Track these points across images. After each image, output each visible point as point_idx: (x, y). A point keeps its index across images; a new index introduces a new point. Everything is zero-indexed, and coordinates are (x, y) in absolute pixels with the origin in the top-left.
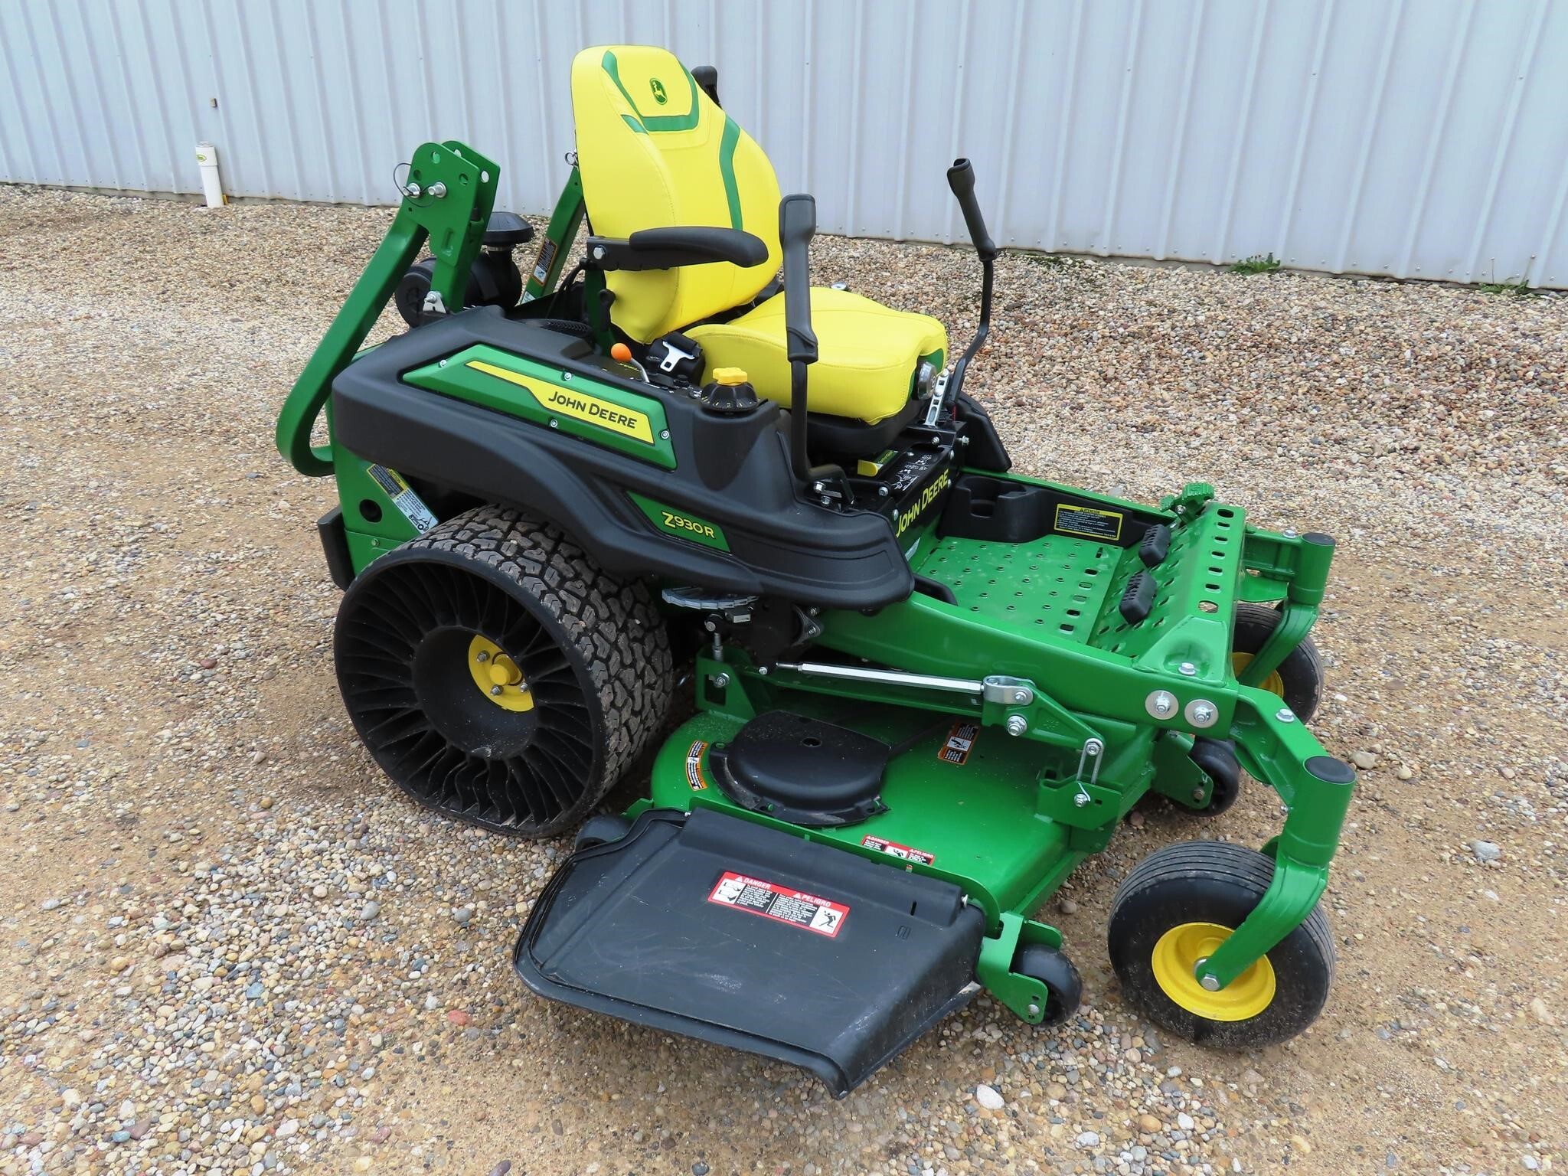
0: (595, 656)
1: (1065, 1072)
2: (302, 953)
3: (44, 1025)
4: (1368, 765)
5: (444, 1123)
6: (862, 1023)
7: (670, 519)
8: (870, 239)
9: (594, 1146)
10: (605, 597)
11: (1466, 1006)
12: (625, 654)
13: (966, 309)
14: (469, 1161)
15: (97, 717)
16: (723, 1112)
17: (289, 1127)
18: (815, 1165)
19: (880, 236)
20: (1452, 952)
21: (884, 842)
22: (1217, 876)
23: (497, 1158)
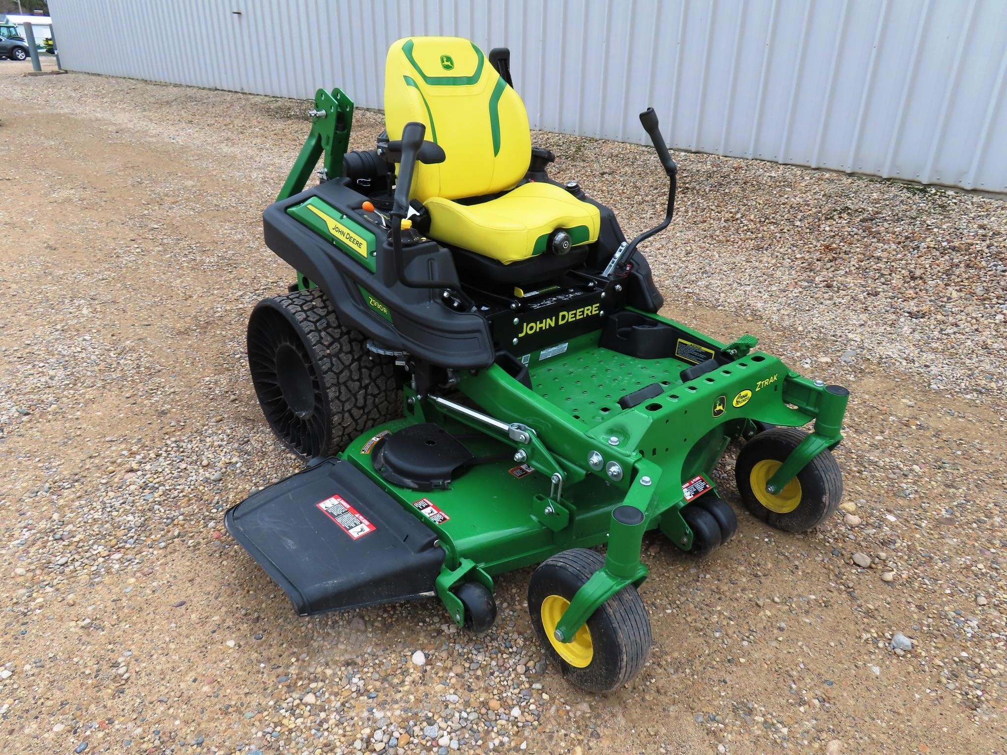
0: (330, 370)
1: (472, 662)
2: (178, 487)
3: (69, 486)
4: (862, 564)
5: (175, 577)
6: (332, 584)
7: (372, 301)
8: (792, 165)
9: (224, 609)
10: (351, 341)
11: (779, 726)
12: (354, 373)
13: (832, 218)
14: (171, 596)
15: (188, 366)
16: (290, 616)
17: (117, 556)
18: (308, 655)
19: (802, 163)
20: (804, 692)
21: (430, 503)
22: (571, 569)
23: (183, 599)
